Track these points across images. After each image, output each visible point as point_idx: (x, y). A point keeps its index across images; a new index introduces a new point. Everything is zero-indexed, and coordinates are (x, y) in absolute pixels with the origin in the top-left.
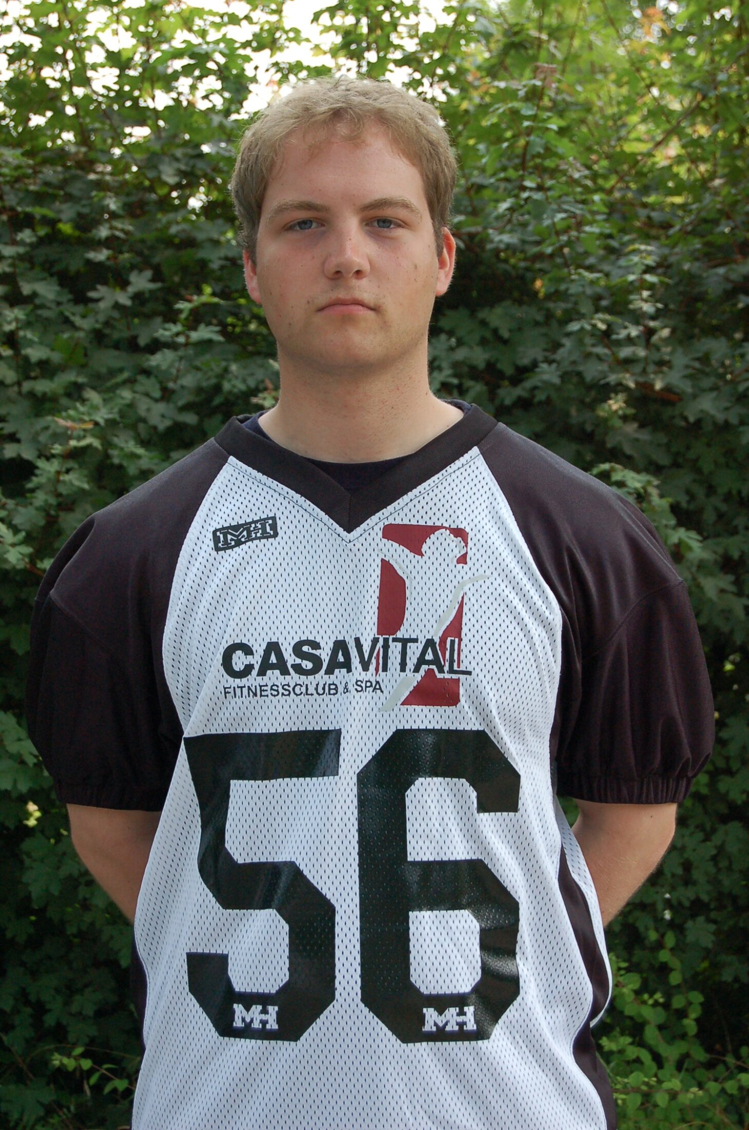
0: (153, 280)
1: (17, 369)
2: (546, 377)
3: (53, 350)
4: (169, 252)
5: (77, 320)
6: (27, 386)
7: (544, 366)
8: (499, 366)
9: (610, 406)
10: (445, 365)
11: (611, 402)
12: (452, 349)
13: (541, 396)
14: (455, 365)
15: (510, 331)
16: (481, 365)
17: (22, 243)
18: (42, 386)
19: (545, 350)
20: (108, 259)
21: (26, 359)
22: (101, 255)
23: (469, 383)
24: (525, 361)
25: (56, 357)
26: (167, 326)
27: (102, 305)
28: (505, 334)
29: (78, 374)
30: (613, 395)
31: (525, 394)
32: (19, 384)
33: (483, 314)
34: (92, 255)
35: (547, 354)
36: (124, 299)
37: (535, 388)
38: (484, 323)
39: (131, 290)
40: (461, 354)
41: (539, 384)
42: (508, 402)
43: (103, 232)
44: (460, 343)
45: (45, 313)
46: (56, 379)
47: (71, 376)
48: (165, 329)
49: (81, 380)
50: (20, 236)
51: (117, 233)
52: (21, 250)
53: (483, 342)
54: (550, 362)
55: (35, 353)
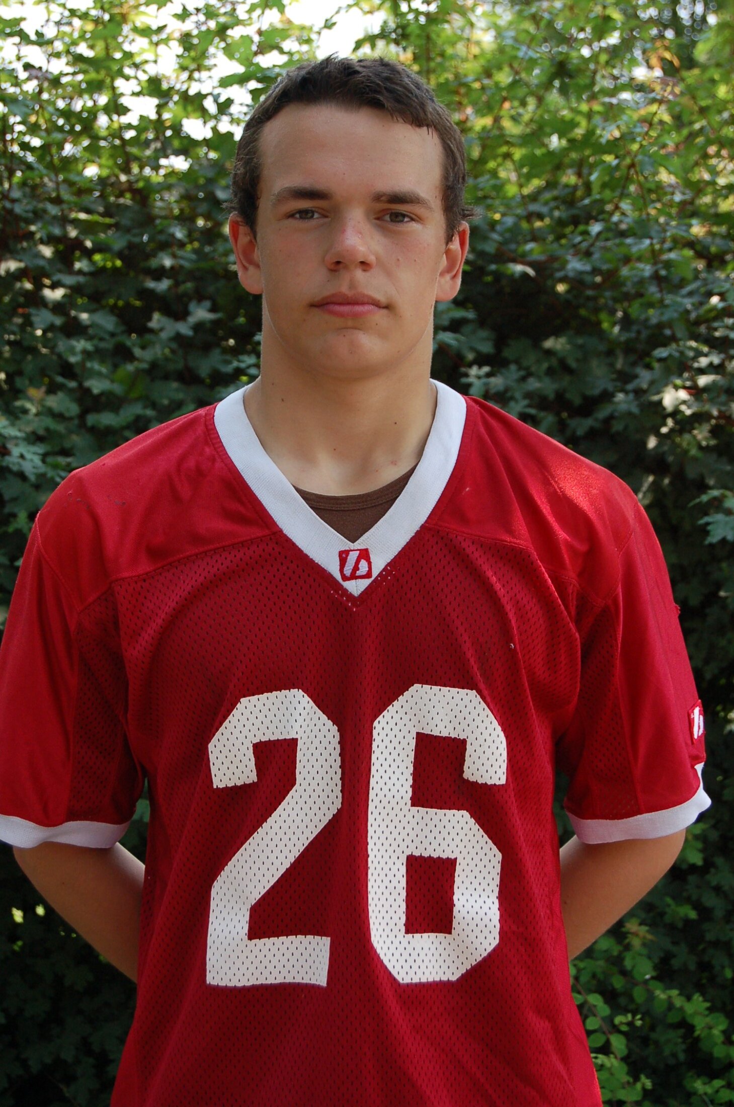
0: (213, 310)
1: (80, 401)
2: (623, 407)
3: (112, 381)
4: (222, 283)
5: (137, 352)
6: (91, 419)
7: (620, 396)
8: (568, 396)
9: (694, 437)
10: (518, 395)
11: (695, 432)
12: (523, 379)
13: (617, 427)
14: (528, 395)
15: (577, 360)
16: (552, 396)
17: (80, 272)
18: (107, 419)
19: (613, 380)
20: (170, 288)
21: (88, 391)
22: (163, 285)
23: (542, 414)
24: (596, 392)
25: (117, 388)
26: (241, 357)
27: (164, 335)
28: (573, 364)
29: (145, 407)
30: (696, 425)
31: (597, 425)
32: (82, 416)
33: (549, 343)
34: (151, 284)
35: (619, 384)
36: (184, 329)
37: (611, 418)
38: (549, 353)
39: (192, 320)
40: (533, 384)
41: (616, 414)
42: (580, 432)
43: (168, 262)
44: (529, 374)
45: (103, 345)
46: (122, 412)
47: (137, 409)
48: (239, 361)
49: (149, 412)
50: (77, 265)
51: (182, 262)
52: (81, 279)
53: (550, 372)
54: (626, 392)
55: (97, 386)
